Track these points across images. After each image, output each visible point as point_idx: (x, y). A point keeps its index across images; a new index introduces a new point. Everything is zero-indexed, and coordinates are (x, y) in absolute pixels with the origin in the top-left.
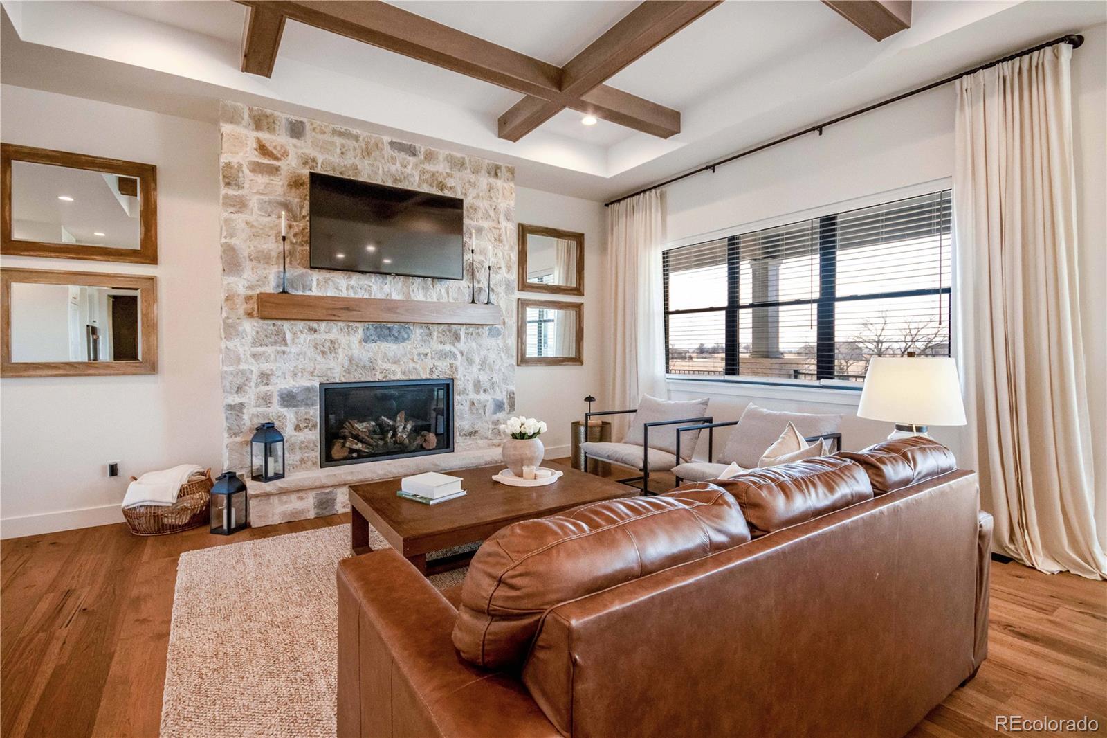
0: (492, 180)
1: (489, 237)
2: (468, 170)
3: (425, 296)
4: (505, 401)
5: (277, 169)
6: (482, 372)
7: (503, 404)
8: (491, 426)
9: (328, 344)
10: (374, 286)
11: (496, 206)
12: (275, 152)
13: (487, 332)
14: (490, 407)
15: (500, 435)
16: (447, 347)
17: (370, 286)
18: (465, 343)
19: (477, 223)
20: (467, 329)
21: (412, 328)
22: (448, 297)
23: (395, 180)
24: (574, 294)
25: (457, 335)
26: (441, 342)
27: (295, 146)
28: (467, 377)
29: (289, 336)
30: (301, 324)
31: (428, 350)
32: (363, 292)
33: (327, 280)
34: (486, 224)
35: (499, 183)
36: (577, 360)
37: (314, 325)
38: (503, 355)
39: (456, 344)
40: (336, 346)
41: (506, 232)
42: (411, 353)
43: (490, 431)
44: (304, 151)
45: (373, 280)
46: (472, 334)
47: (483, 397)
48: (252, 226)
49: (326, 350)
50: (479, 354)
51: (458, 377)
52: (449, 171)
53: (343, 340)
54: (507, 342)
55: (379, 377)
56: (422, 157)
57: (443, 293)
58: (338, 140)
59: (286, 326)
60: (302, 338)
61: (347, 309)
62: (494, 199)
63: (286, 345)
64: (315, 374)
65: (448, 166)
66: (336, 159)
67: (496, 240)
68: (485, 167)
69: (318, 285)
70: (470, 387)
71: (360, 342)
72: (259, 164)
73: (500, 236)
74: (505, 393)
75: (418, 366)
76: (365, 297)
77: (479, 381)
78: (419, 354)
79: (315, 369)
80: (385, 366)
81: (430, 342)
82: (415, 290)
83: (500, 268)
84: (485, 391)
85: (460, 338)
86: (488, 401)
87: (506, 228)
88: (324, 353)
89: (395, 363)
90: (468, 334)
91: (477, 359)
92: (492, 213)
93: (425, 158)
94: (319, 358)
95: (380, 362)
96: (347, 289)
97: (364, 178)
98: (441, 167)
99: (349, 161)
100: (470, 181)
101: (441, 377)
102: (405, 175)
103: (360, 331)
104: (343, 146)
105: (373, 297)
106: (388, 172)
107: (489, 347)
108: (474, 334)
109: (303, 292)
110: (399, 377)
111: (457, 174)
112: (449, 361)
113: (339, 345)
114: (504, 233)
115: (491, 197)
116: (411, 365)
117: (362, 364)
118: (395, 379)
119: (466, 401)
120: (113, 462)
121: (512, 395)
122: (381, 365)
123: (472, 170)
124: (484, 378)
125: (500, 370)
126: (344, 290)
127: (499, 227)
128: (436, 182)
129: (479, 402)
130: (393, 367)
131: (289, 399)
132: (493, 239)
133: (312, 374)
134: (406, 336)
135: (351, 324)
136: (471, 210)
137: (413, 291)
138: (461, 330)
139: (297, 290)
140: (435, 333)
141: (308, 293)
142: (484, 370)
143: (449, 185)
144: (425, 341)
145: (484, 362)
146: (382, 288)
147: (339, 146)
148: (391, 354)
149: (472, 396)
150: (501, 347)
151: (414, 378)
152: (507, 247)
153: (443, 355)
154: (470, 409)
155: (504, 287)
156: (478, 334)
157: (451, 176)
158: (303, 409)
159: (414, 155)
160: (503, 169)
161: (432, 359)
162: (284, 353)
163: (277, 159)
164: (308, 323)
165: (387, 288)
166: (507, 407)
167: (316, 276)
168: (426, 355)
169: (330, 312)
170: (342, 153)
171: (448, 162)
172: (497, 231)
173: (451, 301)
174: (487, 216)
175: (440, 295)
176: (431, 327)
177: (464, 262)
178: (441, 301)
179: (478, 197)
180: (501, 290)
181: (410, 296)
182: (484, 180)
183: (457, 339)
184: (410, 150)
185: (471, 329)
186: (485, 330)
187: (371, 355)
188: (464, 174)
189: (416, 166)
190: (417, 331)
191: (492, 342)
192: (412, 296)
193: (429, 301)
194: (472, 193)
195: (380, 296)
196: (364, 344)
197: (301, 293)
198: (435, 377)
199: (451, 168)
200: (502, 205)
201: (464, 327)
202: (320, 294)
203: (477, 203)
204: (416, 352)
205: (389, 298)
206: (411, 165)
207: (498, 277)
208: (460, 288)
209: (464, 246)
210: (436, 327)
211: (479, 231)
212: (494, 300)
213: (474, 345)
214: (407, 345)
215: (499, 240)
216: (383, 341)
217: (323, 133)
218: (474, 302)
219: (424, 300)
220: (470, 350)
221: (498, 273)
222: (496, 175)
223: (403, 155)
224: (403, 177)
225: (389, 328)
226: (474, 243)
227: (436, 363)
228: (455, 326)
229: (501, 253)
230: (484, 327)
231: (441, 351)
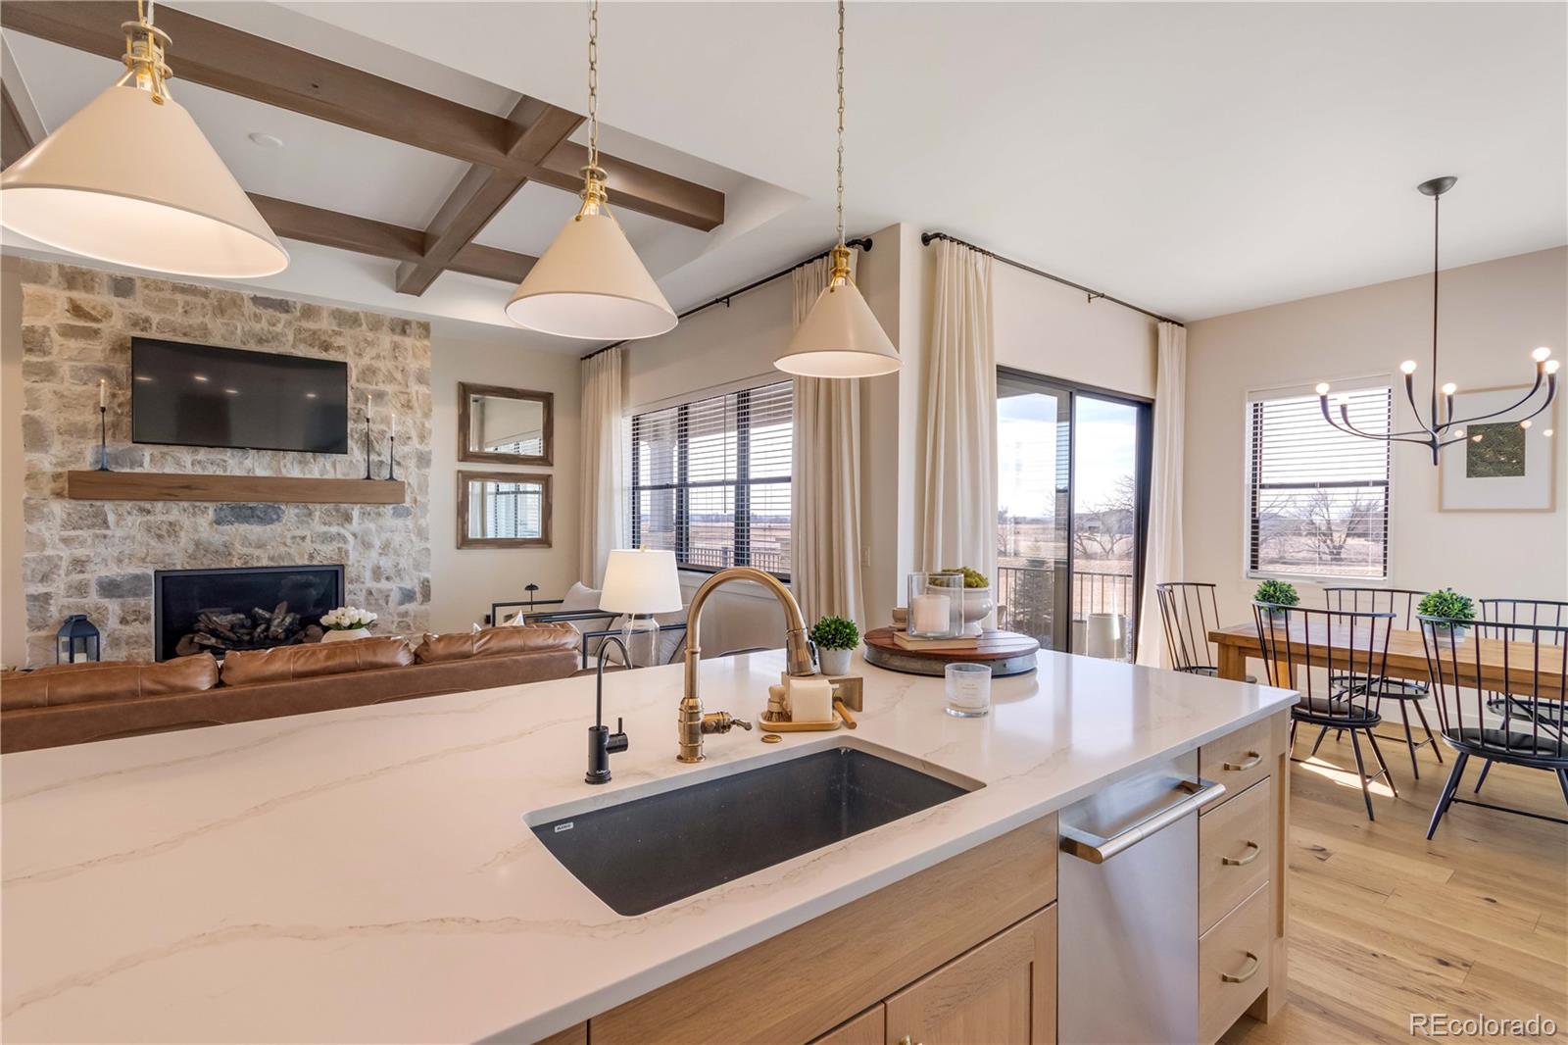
0: (397, 338)
1: (394, 403)
2: (364, 327)
3: (303, 471)
4: (417, 589)
5: (96, 332)
6: (383, 557)
7: (415, 593)
8: (397, 619)
9: (165, 527)
10: (230, 461)
11: (404, 367)
12: (93, 313)
13: (392, 512)
14: (395, 596)
15: (409, 629)
16: (334, 529)
17: (225, 461)
18: (360, 524)
19: (378, 388)
20: (362, 508)
21: (283, 507)
22: (335, 471)
23: (260, 341)
24: (539, 465)
25: (348, 515)
26: (325, 524)
27: (121, 306)
28: (362, 563)
29: (111, 518)
30: (128, 505)
31: (307, 533)
32: (215, 468)
33: (164, 455)
34: (389, 388)
35: (407, 342)
36: (545, 541)
37: (147, 505)
38: (413, 538)
39: (347, 525)
40: (177, 529)
41: (418, 397)
42: (282, 536)
43: (395, 624)
44: (137, 311)
45: (228, 454)
46: (369, 514)
47: (384, 585)
48: (62, 396)
49: (163, 533)
50: (379, 538)
51: (350, 563)
52: (337, 329)
53: (186, 522)
54: (420, 522)
55: (237, 563)
56: (298, 314)
57: (328, 468)
58: (180, 298)
59: (108, 507)
60: (130, 519)
61: (188, 487)
62: (400, 359)
63: (108, 527)
64: (148, 560)
65: (334, 322)
66: (177, 317)
67: (403, 405)
68: (386, 323)
69: (151, 460)
70: (368, 575)
71: (211, 524)
72: (72, 327)
73: (409, 401)
74: (417, 581)
75: (292, 551)
76: (218, 473)
77: (379, 568)
78: (294, 538)
79: (147, 555)
80: (245, 550)
81: (308, 523)
82: (289, 465)
83: (409, 438)
84: (388, 579)
85: (351, 519)
86: (391, 590)
87: (417, 392)
88: (160, 537)
89: (259, 548)
90: (364, 513)
91: (377, 543)
92: (399, 376)
93: (302, 314)
94: (153, 543)
95: (238, 546)
96: (193, 464)
97: (216, 340)
98: (325, 324)
99: (196, 320)
100: (366, 340)
101: (325, 563)
102: (274, 334)
103: (211, 512)
104: (187, 303)
105: (228, 474)
106: (249, 331)
107: (394, 529)
108: (372, 514)
109: (131, 468)
110: (265, 563)
111: (347, 331)
112: (335, 545)
113: (181, 528)
114: (415, 397)
115: (396, 357)
116: (283, 549)
117: (212, 548)
118: (260, 565)
119: (361, 590)
121: (426, 583)
122: (239, 548)
123: (370, 326)
124: (386, 563)
125: (409, 554)
126: (189, 465)
127: (407, 391)
128: (317, 342)
129: (380, 591)
130: (257, 552)
131: (110, 588)
132: (399, 404)
133: (143, 560)
134: (275, 517)
135: (200, 504)
136: (367, 372)
137: (285, 466)
138: (353, 509)
139: (122, 466)
140: (317, 514)
141: (138, 470)
142: (386, 555)
143: (334, 346)
144: (302, 522)
145: (386, 548)
146: (241, 463)
147: (181, 304)
148: (253, 538)
149: (370, 584)
150: (410, 527)
151: (286, 564)
152: (419, 414)
153: (327, 538)
154: (367, 599)
155: (414, 460)
156: (379, 514)
157: (340, 334)
158: (131, 600)
159: (287, 312)
160: (414, 325)
161: (312, 542)
162: (105, 537)
163: (95, 320)
164: (138, 503)
165: (248, 463)
166: (419, 597)
167: (147, 452)
168: (303, 538)
169: (165, 491)
170: (186, 312)
171: (335, 318)
172: (406, 396)
173: (339, 476)
174: (391, 379)
175: (324, 470)
176: (310, 506)
177: (356, 432)
178: (325, 477)
179: (378, 356)
180: (412, 464)
181: (280, 472)
182: (386, 339)
183: (347, 520)
184: (283, 306)
185: (368, 508)
186: (389, 509)
187: (226, 538)
188: (357, 331)
189: (289, 323)
190: (292, 511)
191: (399, 522)
192: (284, 471)
193: (308, 476)
194: (370, 353)
195: (238, 473)
196: (215, 526)
197: (127, 470)
198: (315, 563)
199: (339, 325)
200: (413, 366)
201: (359, 506)
202: (154, 471)
203: (376, 364)
204: (289, 535)
205: (251, 474)
206: (283, 322)
207: (406, 449)
208: (351, 462)
209: (358, 414)
210: (318, 506)
211: (379, 396)
212: (401, 474)
213: (372, 526)
214: (277, 527)
215: (408, 406)
216: (242, 523)
217: (161, 290)
218: (368, 478)
219: (301, 476)
220: (367, 532)
221: (405, 444)
222: (404, 332)
223: (270, 311)
224: (270, 337)
225: (251, 508)
226: (371, 411)
227: (318, 546)
228: (345, 505)
229: (411, 421)
230: (387, 506)
231: (325, 533)
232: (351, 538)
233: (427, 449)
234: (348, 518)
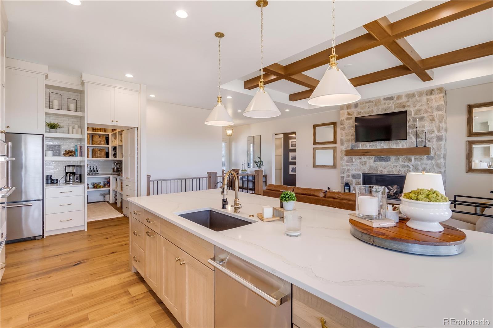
0: (428, 97)
1: (427, 120)
2: (417, 96)
3: (396, 146)
5: (352, 118)
9: (364, 162)
10: (378, 145)
11: (431, 107)
12: (351, 114)
13: (426, 158)
16: (406, 164)
17: (377, 145)
18: (414, 162)
19: (421, 116)
20: (415, 157)
21: (391, 157)
22: (406, 146)
23: (386, 110)
25: (410, 159)
26: (403, 162)
27: (356, 110)
29: (354, 160)
30: (357, 157)
32: (374, 147)
33: (363, 144)
34: (426, 115)
35: (433, 97)
37: (360, 157)
38: (435, 167)
39: (410, 163)
40: (366, 163)
41: (437, 116)
42: (390, 165)
44: (358, 111)
45: (377, 143)
46: (418, 159)
48: (346, 133)
49: (363, 164)
50: (422, 167)
52: (407, 100)
53: (368, 161)
54: (437, 162)
55: (379, 172)
56: (396, 99)
58: (367, 105)
59: (353, 157)
60: (357, 160)
61: (367, 152)
62: (430, 104)
63: (353, 162)
64: (361, 170)
65: (406, 98)
66: (367, 110)
67: (431, 120)
68: (425, 93)
69: (361, 146)
72: (348, 118)
73: (433, 118)
75: (393, 170)
78: (394, 166)
79: (360, 169)
80: (381, 169)
81: (398, 161)
82: (392, 144)
83: (433, 131)
85: (411, 160)
87: (437, 114)
88: (363, 165)
89: (384, 168)
90: (416, 159)
92: (430, 110)
93: (397, 99)
94: (361, 166)
95: (379, 168)
96: (370, 146)
97: (375, 113)
98: (404, 100)
99: (370, 109)
100: (417, 101)
101: (403, 174)
102: (389, 107)
103: (373, 158)
104: (369, 105)
105: (377, 148)
106: (383, 108)
107: (427, 164)
108: (419, 159)
110: (386, 173)
111: (411, 100)
112: (406, 168)
115: (428, 104)
116: (391, 169)
117: (373, 168)
118: (385, 173)
120: (328, 187)
122: (380, 169)
123: (419, 96)
126: (369, 147)
127: (433, 115)
128: (401, 106)
130: (384, 170)
131: (354, 176)
132: (429, 120)
133: (359, 170)
134: (389, 160)
135: (370, 156)
136: (418, 111)
137: (391, 145)
138: (412, 157)
139: (356, 148)
140: (401, 159)
141: (359, 149)
143: (407, 105)
144: (396, 161)
146: (380, 145)
147: (367, 106)
148: (383, 166)
150: (434, 164)
151: (391, 174)
152: (437, 122)
153: (404, 166)
155: (435, 139)
156: (421, 159)
158: (357, 180)
159: (393, 100)
160: (435, 90)
161: (399, 168)
162: (353, 164)
163: (352, 115)
165: (382, 145)
167: (360, 144)
168: (397, 166)
169: (362, 153)
170: (368, 108)
171: (407, 97)
172: (432, 116)
173: (408, 147)
174: (426, 111)
175: (403, 145)
176: (399, 156)
177: (413, 132)
178: (404, 147)
179: (422, 105)
180: (434, 141)
181: (390, 147)
182: (424, 98)
183: (410, 161)
184: (391, 98)
185: (417, 157)
186: (425, 157)
187: (377, 165)
188: (414, 99)
189: (393, 103)
190: (393, 158)
191: (429, 162)
192: (391, 146)
193: (398, 147)
194: (419, 104)
195: (379, 148)
196: (374, 162)
197: (357, 149)
198: (400, 174)
199: (408, 99)
200: (435, 104)
201: (414, 156)
202: (362, 149)
203: (420, 108)
204: (392, 165)
205: (383, 148)
206: (391, 103)
207: (432, 135)
208: (412, 142)
209: (414, 126)
210: (401, 156)
211: (422, 119)
212: (430, 145)
213: (419, 163)
214: (389, 163)
215: (433, 120)
216: (380, 161)
217: (363, 104)
218: (417, 147)
219: (396, 147)
220: (417, 165)
221: (431, 134)
222: (431, 94)
223: (388, 101)
224: (388, 108)
225: (382, 157)
226: (418, 124)
227: (401, 169)
228: (410, 156)
229: (434, 125)
230: (424, 156)
231: (403, 165)
232: (411, 167)
233: (441, 134)
234: (410, 160)
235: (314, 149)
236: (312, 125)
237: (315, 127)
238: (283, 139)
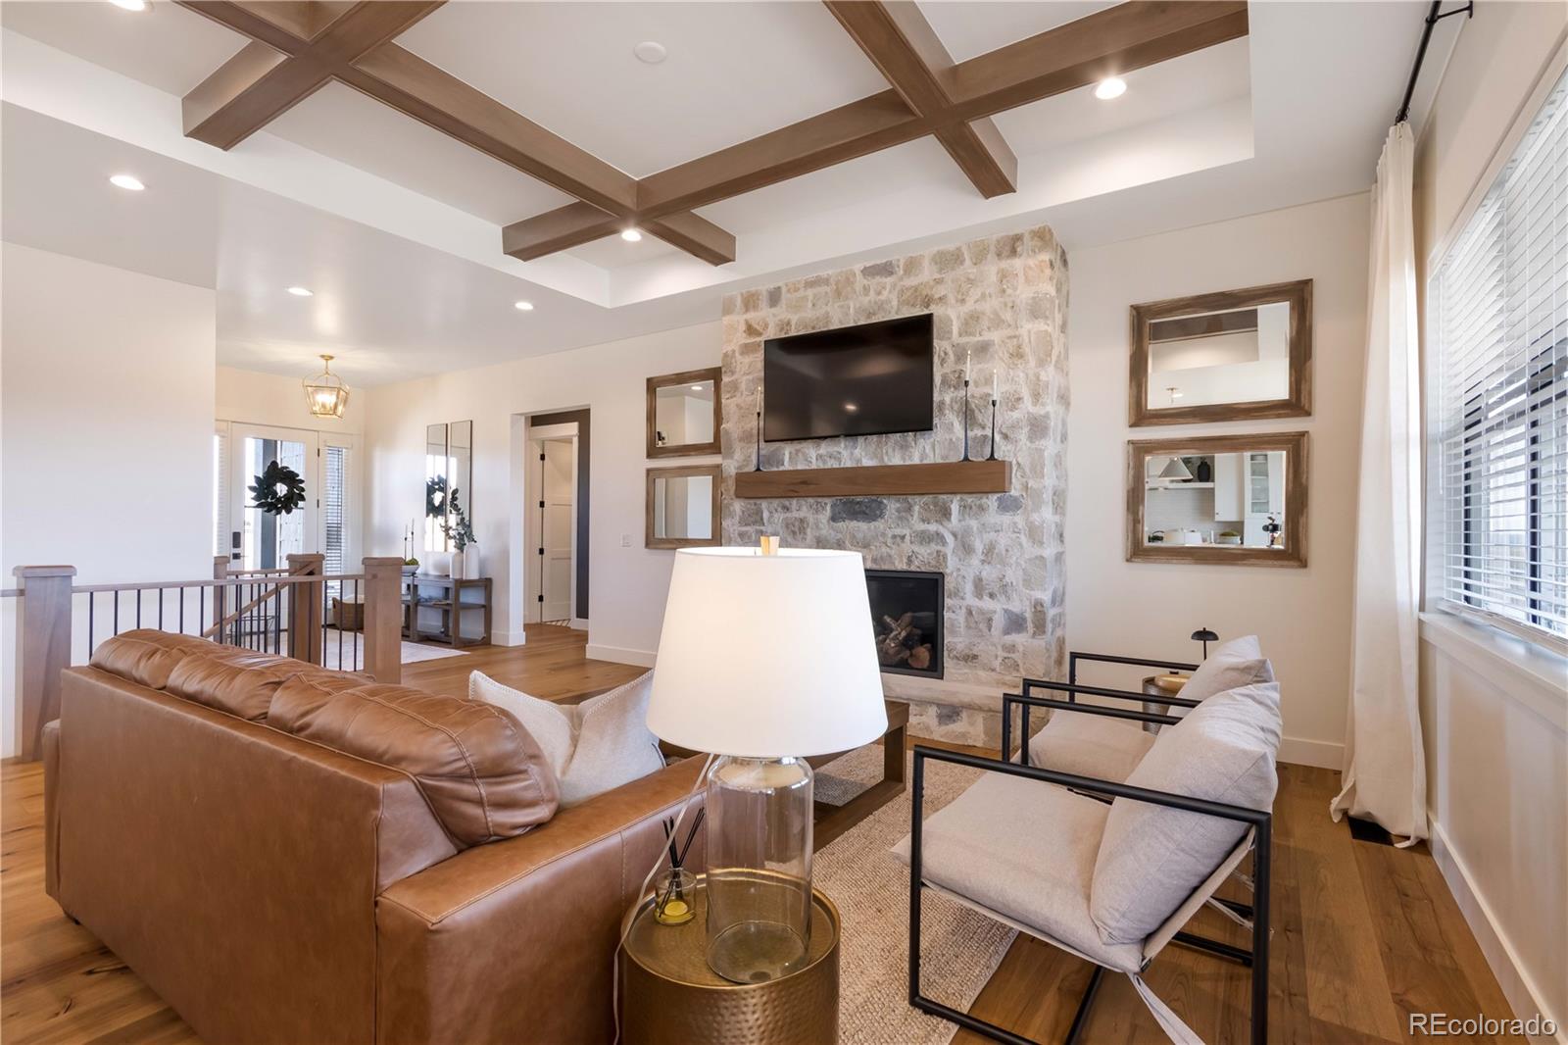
0: (1005, 264)
1: (1001, 355)
2: (968, 262)
3: (904, 459)
4: (1028, 615)
5: (756, 343)
6: (987, 567)
7: (1024, 619)
8: (1001, 654)
9: (797, 524)
10: (844, 452)
11: (1013, 302)
12: (758, 328)
13: (996, 504)
14: (999, 621)
15: (1018, 670)
16: (933, 527)
17: (840, 453)
18: (960, 521)
19: (981, 339)
20: (962, 500)
21: (885, 501)
22: (934, 455)
23: (870, 315)
25: (946, 509)
26: (924, 521)
27: (774, 315)
28: (962, 572)
29: (766, 515)
30: (776, 503)
31: (907, 532)
32: (833, 461)
33: (797, 451)
34: (995, 336)
35: (1017, 263)
36: (1290, 554)
37: (786, 502)
38: (1024, 541)
39: (945, 523)
40: (805, 525)
41: (1030, 341)
42: (884, 535)
43: (1000, 659)
44: (781, 314)
45: (842, 445)
46: (971, 508)
47: (987, 604)
48: (741, 408)
49: (797, 530)
50: (982, 539)
51: (948, 571)
52: (937, 276)
53: (811, 518)
54: (1031, 519)
56: (902, 272)
57: (927, 451)
58: (810, 293)
59: (764, 504)
60: (776, 516)
61: (804, 483)
62: (1009, 291)
63: (764, 524)
65: (935, 268)
66: (808, 314)
67: (1011, 355)
68: (993, 248)
69: (790, 458)
70: (969, 588)
71: (828, 521)
72: (746, 346)
73: (1019, 347)
74: (1028, 603)
75: (893, 552)
76: (834, 466)
77: (981, 580)
78: (894, 537)
81: (908, 520)
82: (890, 451)
83: (1019, 399)
84: (991, 596)
85: (950, 514)
86: (995, 612)
87: (1029, 332)
88: (794, 533)
89: (864, 547)
91: (979, 546)
92: (1008, 316)
93: (905, 271)
95: (848, 545)
96: (816, 458)
97: (835, 325)
98: (927, 274)
99: (820, 312)
100: (969, 279)
101: (923, 569)
102: (880, 303)
103: (828, 508)
104: (815, 296)
105: (842, 466)
106: (860, 307)
107: (999, 527)
108: (974, 507)
109: (777, 467)
110: (868, 565)
111: (949, 276)
112: (934, 547)
113: (808, 524)
114: (1027, 341)
115: (1004, 291)
116: (884, 550)
119: (960, 607)
121: (1039, 608)
123: (974, 261)
124: (989, 573)
125: (1018, 564)
126: (814, 460)
127: (1017, 333)
128: (918, 300)
129: (981, 612)
132: (1007, 355)
134: (878, 512)
135: (820, 500)
137: (887, 452)
138: (952, 501)
139: (772, 466)
140: (917, 508)
141: (781, 468)
142: (989, 563)
143: (937, 296)
144: (900, 518)
145: (990, 550)
146: (852, 453)
147: (811, 298)
148: (860, 536)
149: (971, 600)
150: (1020, 527)
151: (886, 568)
152: (1032, 363)
153: (925, 538)
154: (967, 620)
155: (1026, 430)
156: (982, 507)
157: (939, 282)
159: (891, 273)
160: (1027, 238)
161: (911, 543)
162: (762, 532)
163: (756, 333)
164: (782, 500)
166: (1030, 625)
167: (787, 450)
168: (903, 537)
169: (792, 487)
170: (814, 304)
171: (936, 263)
172: (1015, 340)
173: (939, 461)
174: (998, 322)
175: (923, 455)
176: (910, 499)
177: (956, 402)
178: (925, 462)
179: (983, 296)
180: (1022, 435)
181: (882, 459)
182: (992, 269)
183: (945, 515)
184: (886, 269)
185: (970, 499)
186: (992, 501)
187: (840, 536)
188: (960, 272)
189: (894, 286)
190: (893, 506)
191: (1006, 519)
192: (886, 459)
193: (908, 463)
194: (976, 293)
195: (849, 464)
196: (832, 523)
197: (775, 469)
198: (913, 568)
199: (940, 271)
200: (1024, 293)
201: (958, 497)
202: (791, 468)
203: (978, 307)
204: (890, 534)
205: (859, 465)
206: (888, 287)
207: (1016, 415)
208: (951, 440)
209: (959, 377)
210: (917, 499)
211: (983, 349)
212: (1008, 451)
213: (974, 524)
214: (879, 524)
215: (1018, 354)
216: (852, 520)
217: (797, 290)
218: (966, 458)
219: (902, 463)
220: (967, 532)
221: (1013, 408)
222: (1014, 252)
223: (878, 279)
224: (876, 308)
225: (858, 503)
226: (970, 371)
227: (916, 548)
228: (945, 497)
229: (1022, 375)
230: (990, 496)
231: (923, 532)
232: (950, 539)
233: (1042, 412)
234: (946, 513)
235: (651, 474)
236: (645, 382)
237: (652, 385)
238: (576, 440)
